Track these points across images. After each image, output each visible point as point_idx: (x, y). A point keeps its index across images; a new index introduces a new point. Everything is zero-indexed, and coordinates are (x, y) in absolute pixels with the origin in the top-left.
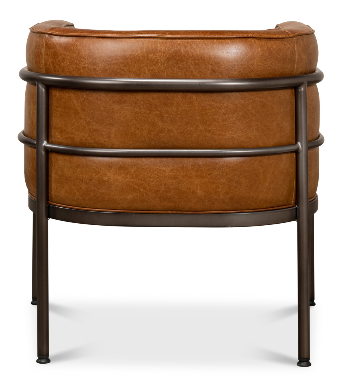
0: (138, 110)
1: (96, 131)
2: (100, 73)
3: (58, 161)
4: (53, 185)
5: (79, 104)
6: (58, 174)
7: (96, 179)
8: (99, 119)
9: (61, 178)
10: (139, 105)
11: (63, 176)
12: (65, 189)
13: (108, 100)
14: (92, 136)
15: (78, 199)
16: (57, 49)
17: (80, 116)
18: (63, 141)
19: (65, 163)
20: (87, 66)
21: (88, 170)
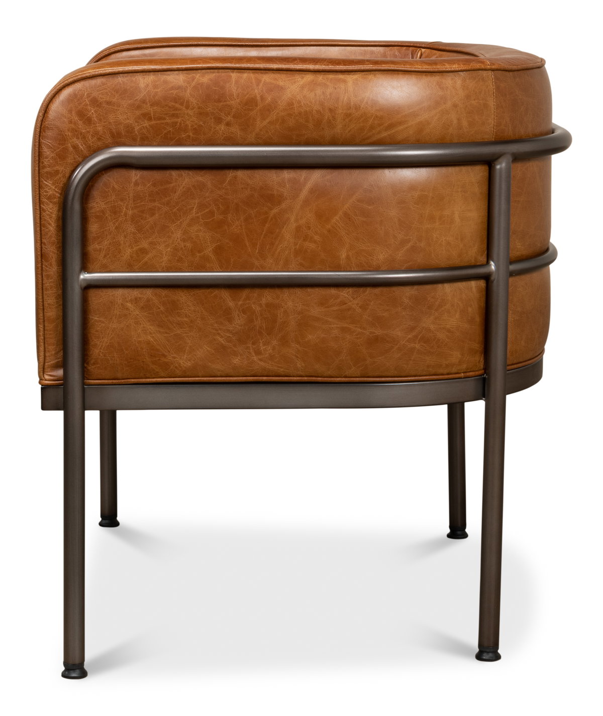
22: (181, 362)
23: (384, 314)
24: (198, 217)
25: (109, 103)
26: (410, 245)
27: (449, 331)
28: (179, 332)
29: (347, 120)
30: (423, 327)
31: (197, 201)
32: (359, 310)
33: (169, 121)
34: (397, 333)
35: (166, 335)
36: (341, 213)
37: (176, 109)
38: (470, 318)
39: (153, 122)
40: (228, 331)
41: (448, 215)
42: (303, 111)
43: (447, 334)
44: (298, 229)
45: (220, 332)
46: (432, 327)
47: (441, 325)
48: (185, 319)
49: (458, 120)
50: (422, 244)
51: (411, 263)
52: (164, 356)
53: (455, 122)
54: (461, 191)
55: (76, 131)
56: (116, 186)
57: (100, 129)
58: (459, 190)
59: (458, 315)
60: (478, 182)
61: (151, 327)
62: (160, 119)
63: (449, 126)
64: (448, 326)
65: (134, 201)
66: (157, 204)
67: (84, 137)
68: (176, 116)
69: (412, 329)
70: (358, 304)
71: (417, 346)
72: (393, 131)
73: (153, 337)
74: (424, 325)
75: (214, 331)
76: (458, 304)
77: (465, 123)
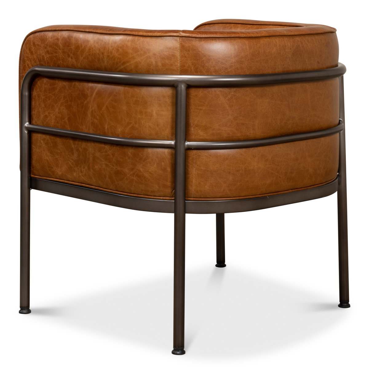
0: (274, 102)
1: (243, 124)
2: (246, 70)
3: (201, 157)
4: (194, 181)
5: (227, 101)
6: (202, 169)
7: (243, 170)
8: (246, 113)
9: (205, 173)
10: (275, 98)
11: (208, 171)
12: (210, 183)
13: (253, 95)
14: (239, 130)
15: (224, 190)
16: (199, 51)
17: (228, 112)
18: (207, 138)
19: (210, 158)
20: (234, 65)
21: (235, 162)
22: (58, 171)
23: (121, 160)
24: (63, 102)
25: (38, 45)
26: (131, 125)
27: (150, 173)
28: (57, 157)
29: (108, 59)
30: (137, 169)
31: (63, 95)
32: (111, 156)
33: (54, 55)
34: (126, 170)
35: (53, 158)
36: (105, 106)
37: (56, 49)
38: (163, 168)
39: (50, 55)
40: (72, 159)
41: (150, 112)
42: (93, 53)
43: (150, 174)
44: (92, 111)
45: (70, 159)
46: (141, 170)
47: (146, 169)
48: (59, 151)
49: (156, 62)
50: (137, 126)
51: (131, 135)
52: (53, 168)
53: (154, 63)
54: (157, 100)
55: (28, 58)
56: (39, 85)
57: (35, 57)
58: (156, 99)
59: (155, 166)
60: (169, 96)
61: (48, 153)
62: (52, 54)
63: (150, 65)
64: (150, 171)
65: (44, 92)
66: (51, 94)
67: (31, 61)
68: (56, 52)
69: (132, 169)
70: (111, 153)
71: (135, 178)
72: (125, 66)
73: (49, 158)
74: (138, 168)
75: (68, 159)
76: (155, 159)
77: (160, 64)
